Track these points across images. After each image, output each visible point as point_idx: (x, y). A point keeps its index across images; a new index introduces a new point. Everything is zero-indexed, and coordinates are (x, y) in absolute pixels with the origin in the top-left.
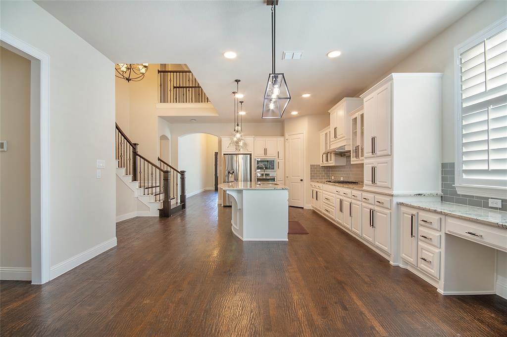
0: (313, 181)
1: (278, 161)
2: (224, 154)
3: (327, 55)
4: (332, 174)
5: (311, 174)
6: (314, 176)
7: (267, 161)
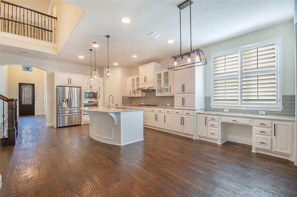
0: (123, 105)
1: (100, 93)
2: (57, 86)
3: (167, 41)
4: (133, 101)
5: (122, 101)
6: (124, 102)
7: (92, 93)
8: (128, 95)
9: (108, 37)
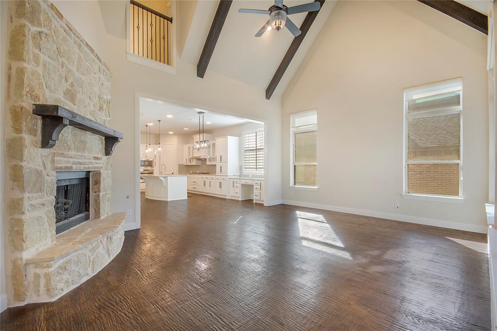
0: (180, 174)
1: (155, 161)
4: (191, 169)
6: (180, 171)
7: (147, 161)
8: (185, 163)
9: (159, 121)
